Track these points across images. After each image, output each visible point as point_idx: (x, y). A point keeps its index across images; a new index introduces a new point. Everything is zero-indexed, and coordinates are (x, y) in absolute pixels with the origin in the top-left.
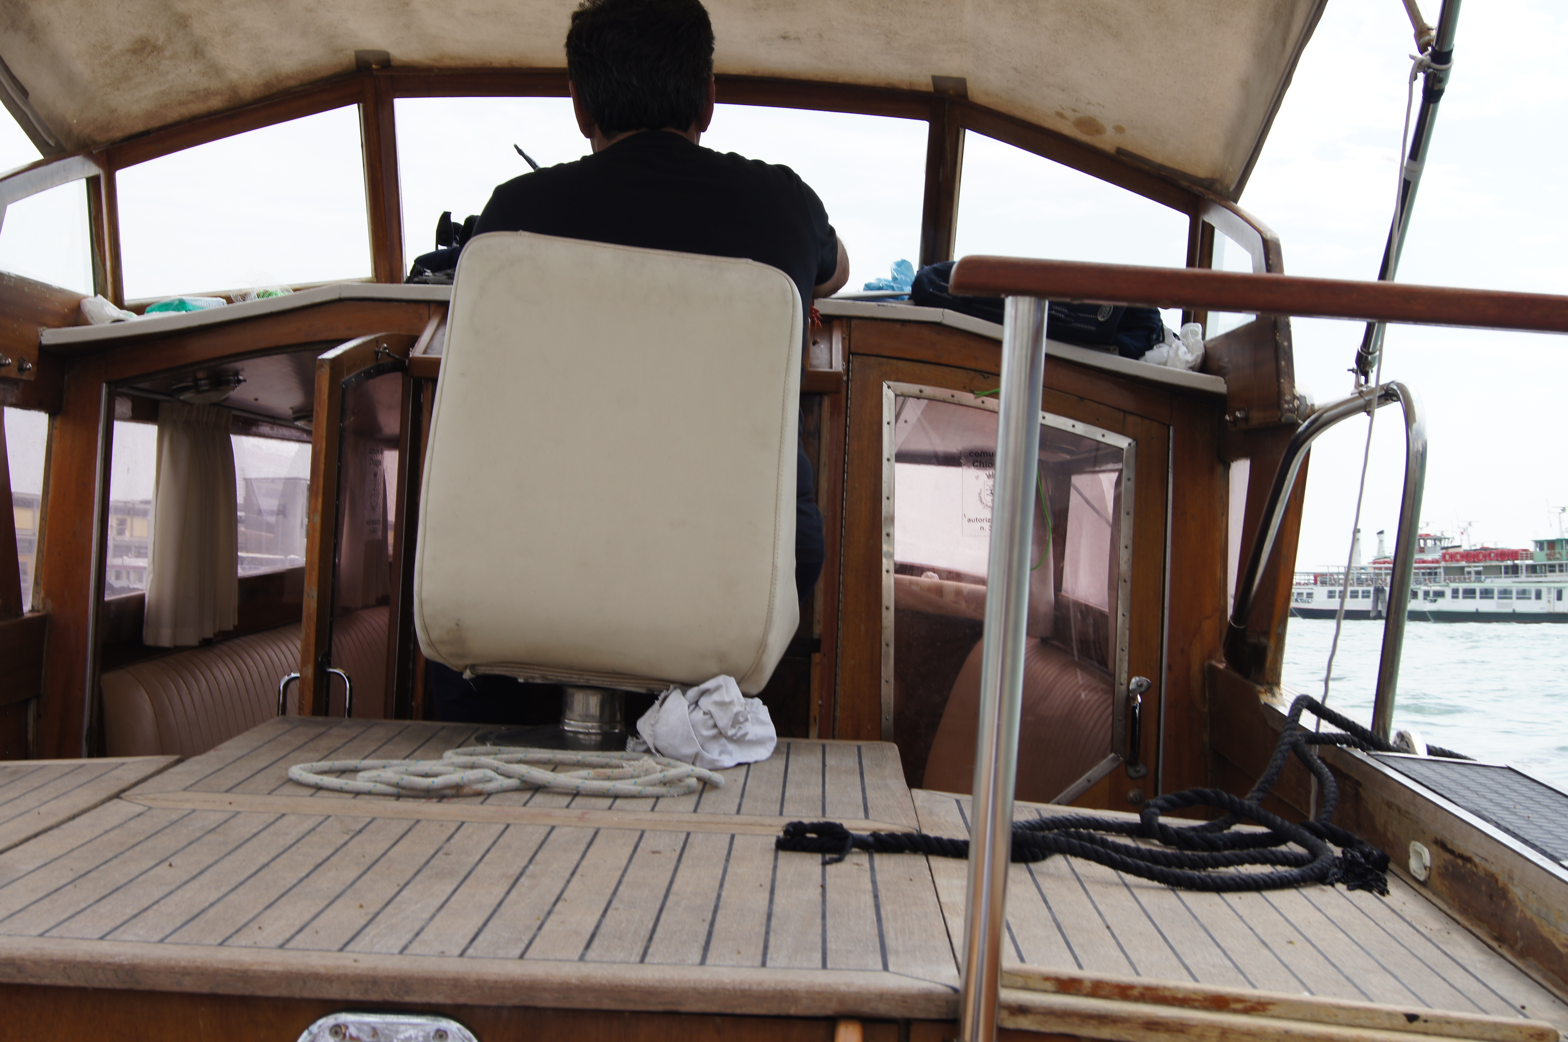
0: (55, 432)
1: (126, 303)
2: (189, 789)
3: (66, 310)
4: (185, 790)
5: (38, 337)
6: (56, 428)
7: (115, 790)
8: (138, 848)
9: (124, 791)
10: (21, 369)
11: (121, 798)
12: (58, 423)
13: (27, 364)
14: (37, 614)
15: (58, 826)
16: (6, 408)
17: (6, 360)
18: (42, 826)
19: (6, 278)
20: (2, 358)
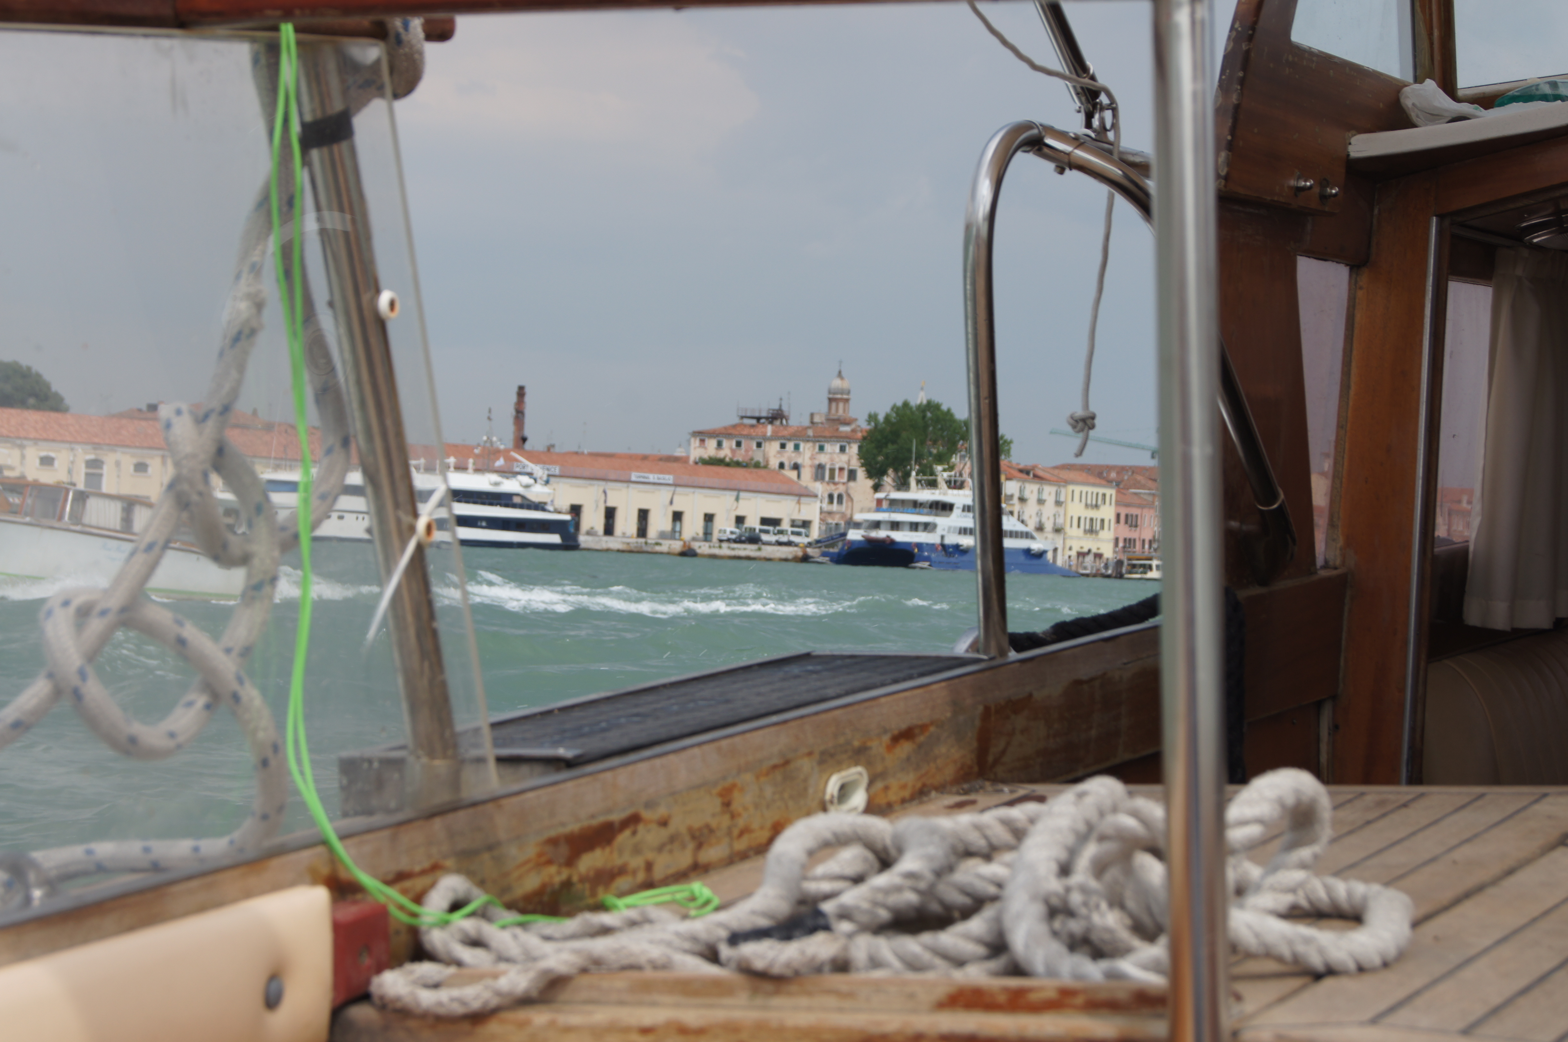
0: (1360, 294)
1: (1460, 93)
3: (1381, 105)
5: (1346, 148)
6: (1361, 288)
7: (1555, 834)
10: (1324, 197)
12: (1364, 278)
13: (1332, 189)
14: (1334, 573)
15: (1495, 881)
16: (1299, 258)
17: (1306, 181)
18: (1470, 882)
19: (1306, 55)
20: (1299, 178)
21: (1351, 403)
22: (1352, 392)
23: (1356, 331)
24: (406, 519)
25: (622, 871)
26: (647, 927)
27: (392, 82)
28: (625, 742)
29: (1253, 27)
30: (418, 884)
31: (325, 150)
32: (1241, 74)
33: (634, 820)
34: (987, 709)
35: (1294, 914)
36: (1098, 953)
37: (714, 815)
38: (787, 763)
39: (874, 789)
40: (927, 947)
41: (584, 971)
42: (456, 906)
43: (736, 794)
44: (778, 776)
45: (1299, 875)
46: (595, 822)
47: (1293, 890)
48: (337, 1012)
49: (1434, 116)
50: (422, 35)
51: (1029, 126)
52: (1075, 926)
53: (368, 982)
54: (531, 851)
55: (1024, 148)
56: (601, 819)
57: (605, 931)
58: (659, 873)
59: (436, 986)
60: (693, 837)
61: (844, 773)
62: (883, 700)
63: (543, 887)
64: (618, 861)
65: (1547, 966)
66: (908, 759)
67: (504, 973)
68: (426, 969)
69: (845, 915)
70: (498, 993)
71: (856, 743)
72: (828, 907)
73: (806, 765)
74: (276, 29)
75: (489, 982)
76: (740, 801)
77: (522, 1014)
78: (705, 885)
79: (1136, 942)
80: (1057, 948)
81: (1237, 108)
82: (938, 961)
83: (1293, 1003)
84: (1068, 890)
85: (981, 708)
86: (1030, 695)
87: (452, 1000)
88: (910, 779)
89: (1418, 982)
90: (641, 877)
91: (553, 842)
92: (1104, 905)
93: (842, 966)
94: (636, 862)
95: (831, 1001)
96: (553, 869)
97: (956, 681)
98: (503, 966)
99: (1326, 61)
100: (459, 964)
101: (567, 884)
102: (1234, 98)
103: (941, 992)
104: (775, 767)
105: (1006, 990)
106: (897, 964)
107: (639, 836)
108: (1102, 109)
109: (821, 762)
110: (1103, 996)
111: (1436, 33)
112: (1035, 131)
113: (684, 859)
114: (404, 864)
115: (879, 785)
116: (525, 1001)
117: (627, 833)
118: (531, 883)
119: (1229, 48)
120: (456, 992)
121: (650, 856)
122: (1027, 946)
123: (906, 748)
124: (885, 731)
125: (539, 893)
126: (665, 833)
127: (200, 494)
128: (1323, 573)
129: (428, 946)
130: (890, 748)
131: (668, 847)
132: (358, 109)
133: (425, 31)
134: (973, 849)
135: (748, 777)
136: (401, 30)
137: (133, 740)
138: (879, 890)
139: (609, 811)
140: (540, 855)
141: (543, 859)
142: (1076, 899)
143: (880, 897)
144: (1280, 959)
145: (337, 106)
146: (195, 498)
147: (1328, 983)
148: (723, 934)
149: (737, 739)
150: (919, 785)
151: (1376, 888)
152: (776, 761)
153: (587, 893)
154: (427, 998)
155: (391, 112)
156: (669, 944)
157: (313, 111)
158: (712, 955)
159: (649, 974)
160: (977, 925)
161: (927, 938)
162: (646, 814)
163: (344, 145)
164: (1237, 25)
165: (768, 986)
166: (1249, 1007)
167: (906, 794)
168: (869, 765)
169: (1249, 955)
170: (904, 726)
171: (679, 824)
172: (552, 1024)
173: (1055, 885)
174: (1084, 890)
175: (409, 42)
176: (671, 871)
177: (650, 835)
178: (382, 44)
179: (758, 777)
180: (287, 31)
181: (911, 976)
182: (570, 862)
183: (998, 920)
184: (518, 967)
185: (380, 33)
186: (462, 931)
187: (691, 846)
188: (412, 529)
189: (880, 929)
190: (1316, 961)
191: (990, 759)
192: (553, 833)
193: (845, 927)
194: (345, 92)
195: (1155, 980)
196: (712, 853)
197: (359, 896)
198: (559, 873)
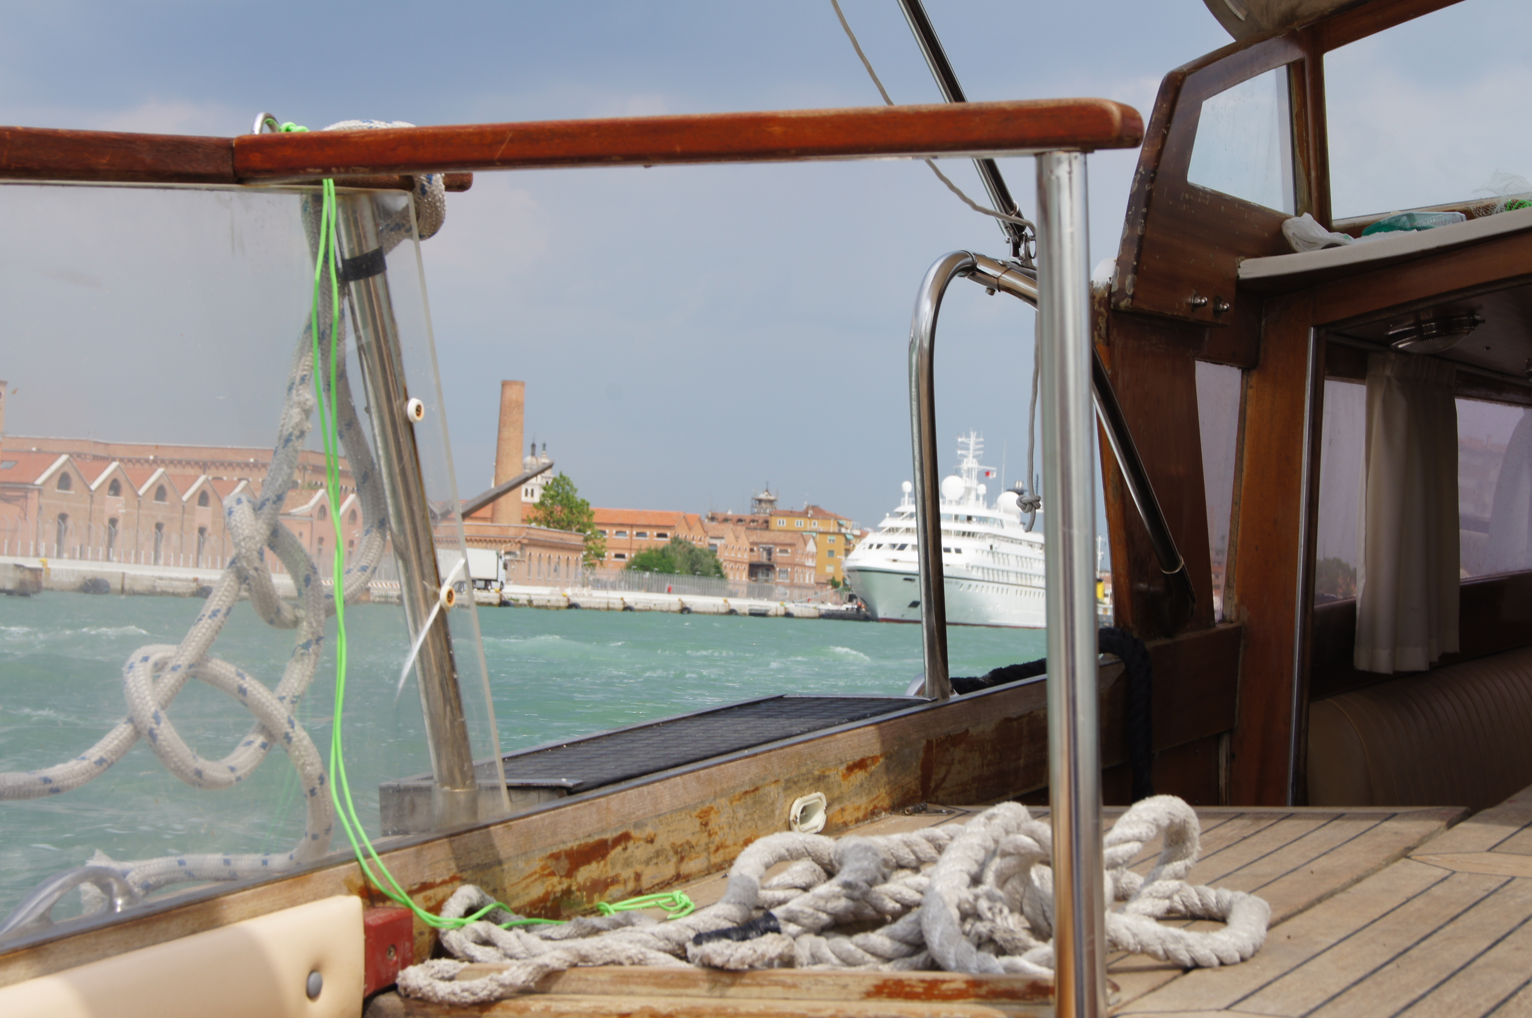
0: (1250, 392)
1: (1334, 224)
2: (1496, 849)
3: (1266, 235)
4: (1490, 850)
5: (1236, 271)
6: (1251, 387)
7: (1399, 848)
8: (1459, 922)
9: (1410, 849)
10: (1217, 312)
11: (1409, 858)
12: (1254, 379)
13: (1223, 305)
14: (1230, 626)
15: (1344, 889)
16: (1197, 362)
17: (1201, 299)
18: (1323, 889)
19: (1201, 194)
20: (1195, 296)
21: (1243, 483)
22: (1244, 475)
23: (1247, 424)
24: (431, 588)
25: (614, 881)
26: (629, 928)
27: (418, 226)
28: (619, 773)
29: (1155, 171)
30: (439, 892)
31: (362, 282)
32: (1144, 210)
33: (625, 837)
34: (929, 743)
35: (1170, 916)
36: (1001, 951)
37: (693, 834)
38: (757, 789)
39: (831, 812)
40: (858, 946)
41: (574, 966)
42: (470, 911)
43: (713, 816)
44: (749, 800)
45: (1174, 884)
46: (591, 840)
47: (1169, 897)
48: (368, 1001)
49: (1311, 244)
50: (443, 187)
51: (965, 254)
52: (982, 928)
53: (395, 975)
54: (536, 865)
55: (960, 274)
56: (597, 838)
57: (596, 931)
58: (645, 883)
59: (451, 979)
60: (676, 852)
61: (805, 798)
62: (839, 736)
63: (547, 894)
64: (612, 874)
65: (1380, 961)
66: (861, 785)
67: (507, 968)
68: (443, 964)
69: (791, 919)
70: (502, 985)
71: (816, 773)
72: (777, 912)
73: (773, 791)
74: (320, 183)
75: (495, 975)
76: (715, 821)
77: (522, 1002)
78: (685, 892)
79: (1032, 942)
80: (966, 945)
81: (1141, 238)
82: (868, 957)
83: (1163, 991)
84: (977, 898)
85: (924, 742)
86: (967, 731)
87: (463, 991)
88: (863, 802)
89: (1269, 975)
90: (631, 885)
91: (555, 857)
92: (1006, 911)
93: (788, 962)
94: (627, 873)
95: (779, 991)
96: (555, 880)
97: (903, 719)
98: (508, 961)
99: (1218, 198)
100: (472, 960)
101: (568, 892)
102: (1139, 231)
103: (869, 983)
104: (746, 792)
105: (923, 981)
106: (834, 960)
107: (629, 851)
108: (1027, 240)
109: (786, 788)
110: (1003, 986)
111: (1313, 174)
112: (970, 259)
113: (668, 871)
114: (427, 877)
115: (836, 807)
116: (525, 991)
117: (619, 849)
118: (537, 891)
119: (1134, 189)
120: (466, 984)
121: (639, 868)
122: (941, 945)
123: (859, 776)
124: (842, 763)
125: (544, 899)
126: (651, 849)
127: (256, 569)
128: (1221, 627)
129: (445, 945)
130: (845, 777)
131: (655, 861)
132: (391, 249)
133: (445, 183)
134: (903, 863)
135: (723, 801)
136: (425, 183)
137: (199, 773)
138: (821, 897)
139: (604, 831)
140: (543, 868)
141: (546, 872)
142: (983, 905)
143: (821, 903)
144: (1154, 955)
145: (372, 245)
146: (252, 572)
147: (1194, 974)
148: (692, 934)
149: (714, 769)
150: (871, 807)
151: (1240, 894)
152: (747, 788)
153: (585, 899)
154: (443, 989)
155: (418, 249)
156: (645, 944)
157: (351, 251)
158: (681, 953)
159: (627, 968)
160: (901, 926)
161: (860, 938)
162: (634, 833)
163: (378, 278)
164: (1141, 169)
165: (726, 979)
166: (1125, 995)
167: (860, 814)
168: (827, 790)
169: (1130, 953)
170: (858, 758)
171: (663, 841)
172: (547, 1009)
173: (967, 894)
174: (990, 897)
175: (432, 193)
176: (656, 881)
177: (638, 851)
178: (410, 194)
179: (731, 802)
180: (329, 185)
181: (846, 969)
182: (570, 874)
183: (918, 922)
184: (519, 963)
185: (408, 185)
186: (476, 932)
187: (674, 859)
188: (436, 596)
189: (822, 931)
190: (1185, 958)
191: (933, 784)
192: (555, 850)
193: (793, 928)
194: (378, 234)
195: (1047, 974)
196: (691, 866)
197: (388, 904)
198: (560, 883)
